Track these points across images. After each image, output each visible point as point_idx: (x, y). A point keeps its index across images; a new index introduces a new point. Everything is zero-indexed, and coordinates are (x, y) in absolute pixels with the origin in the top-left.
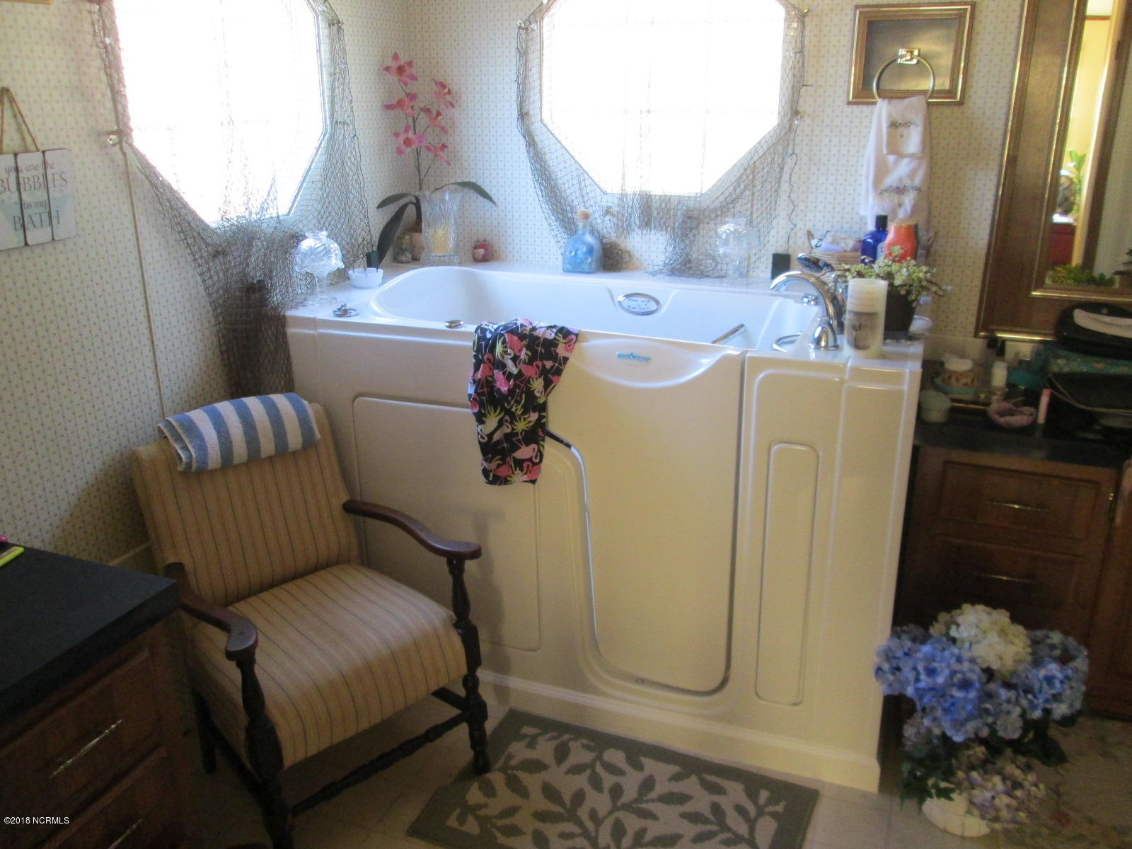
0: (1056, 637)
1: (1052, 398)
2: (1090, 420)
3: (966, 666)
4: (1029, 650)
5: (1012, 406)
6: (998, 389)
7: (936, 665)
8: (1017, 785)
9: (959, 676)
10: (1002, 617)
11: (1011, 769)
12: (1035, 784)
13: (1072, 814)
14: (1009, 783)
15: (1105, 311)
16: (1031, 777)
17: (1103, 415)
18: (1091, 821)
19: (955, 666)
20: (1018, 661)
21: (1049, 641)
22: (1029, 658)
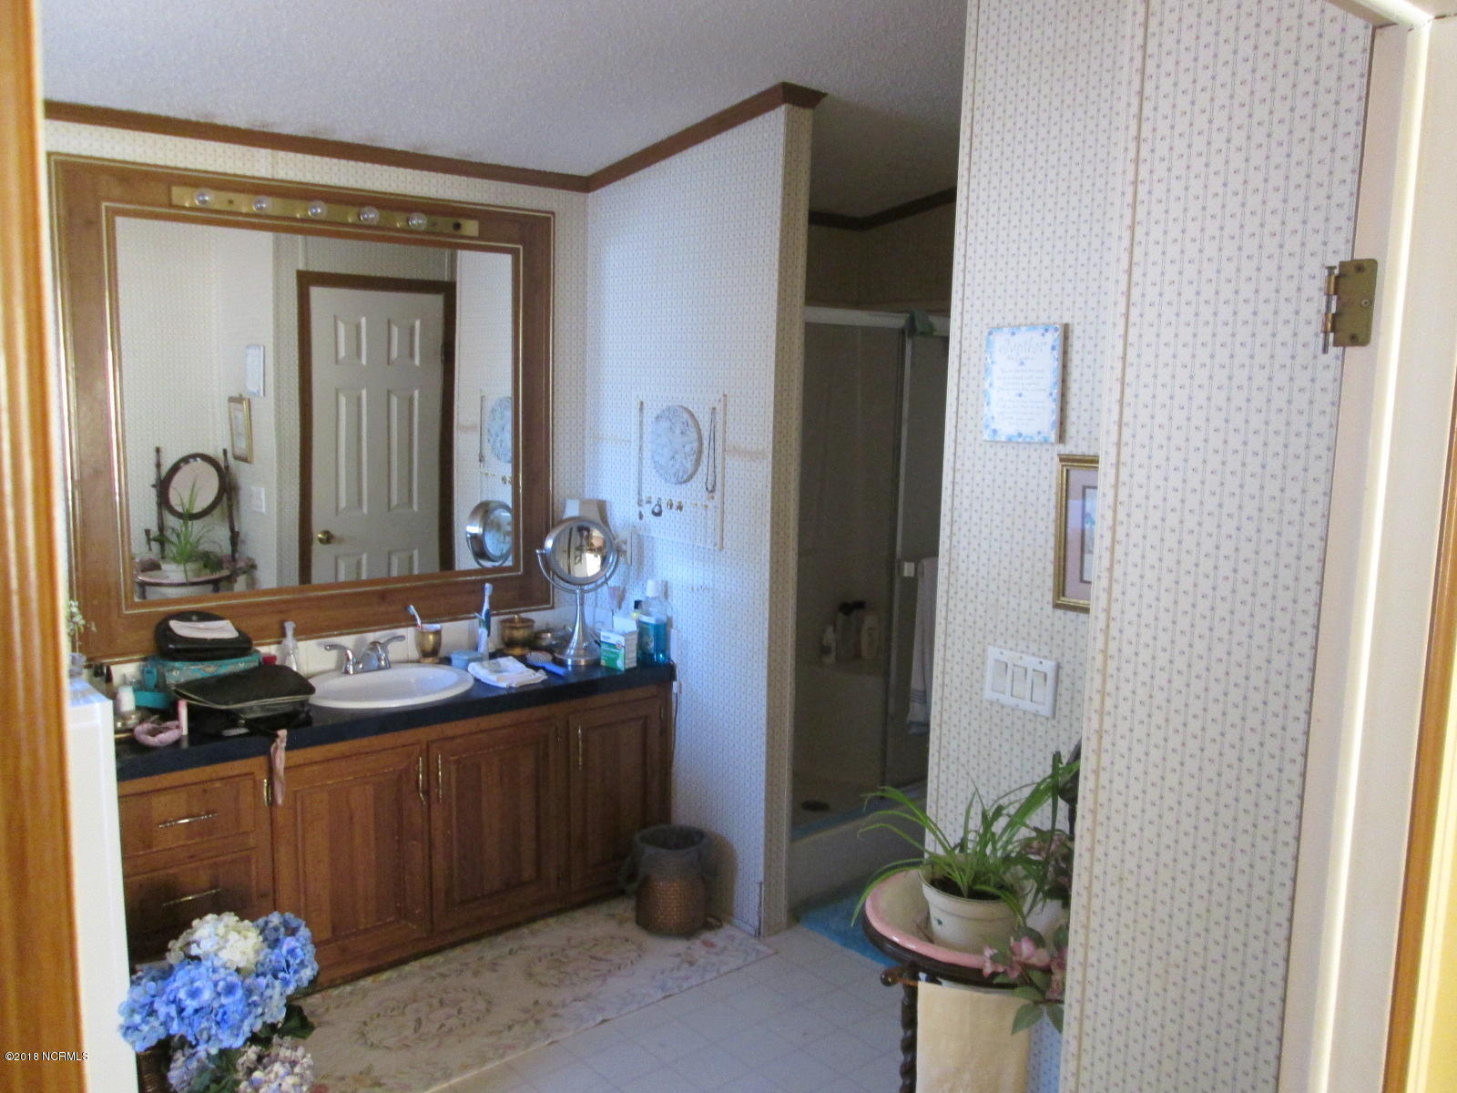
0: (275, 919)
1: (190, 708)
2: (231, 719)
3: (222, 972)
4: (261, 938)
5: (154, 725)
6: (131, 713)
7: (197, 984)
8: (293, 1063)
9: (221, 984)
10: (230, 919)
11: (285, 1053)
12: (303, 1055)
13: (325, 1082)
14: (287, 1065)
15: (194, 618)
16: (300, 1052)
17: (242, 710)
18: (342, 1078)
19: (216, 977)
20: (257, 952)
21: (271, 925)
22: (265, 945)
